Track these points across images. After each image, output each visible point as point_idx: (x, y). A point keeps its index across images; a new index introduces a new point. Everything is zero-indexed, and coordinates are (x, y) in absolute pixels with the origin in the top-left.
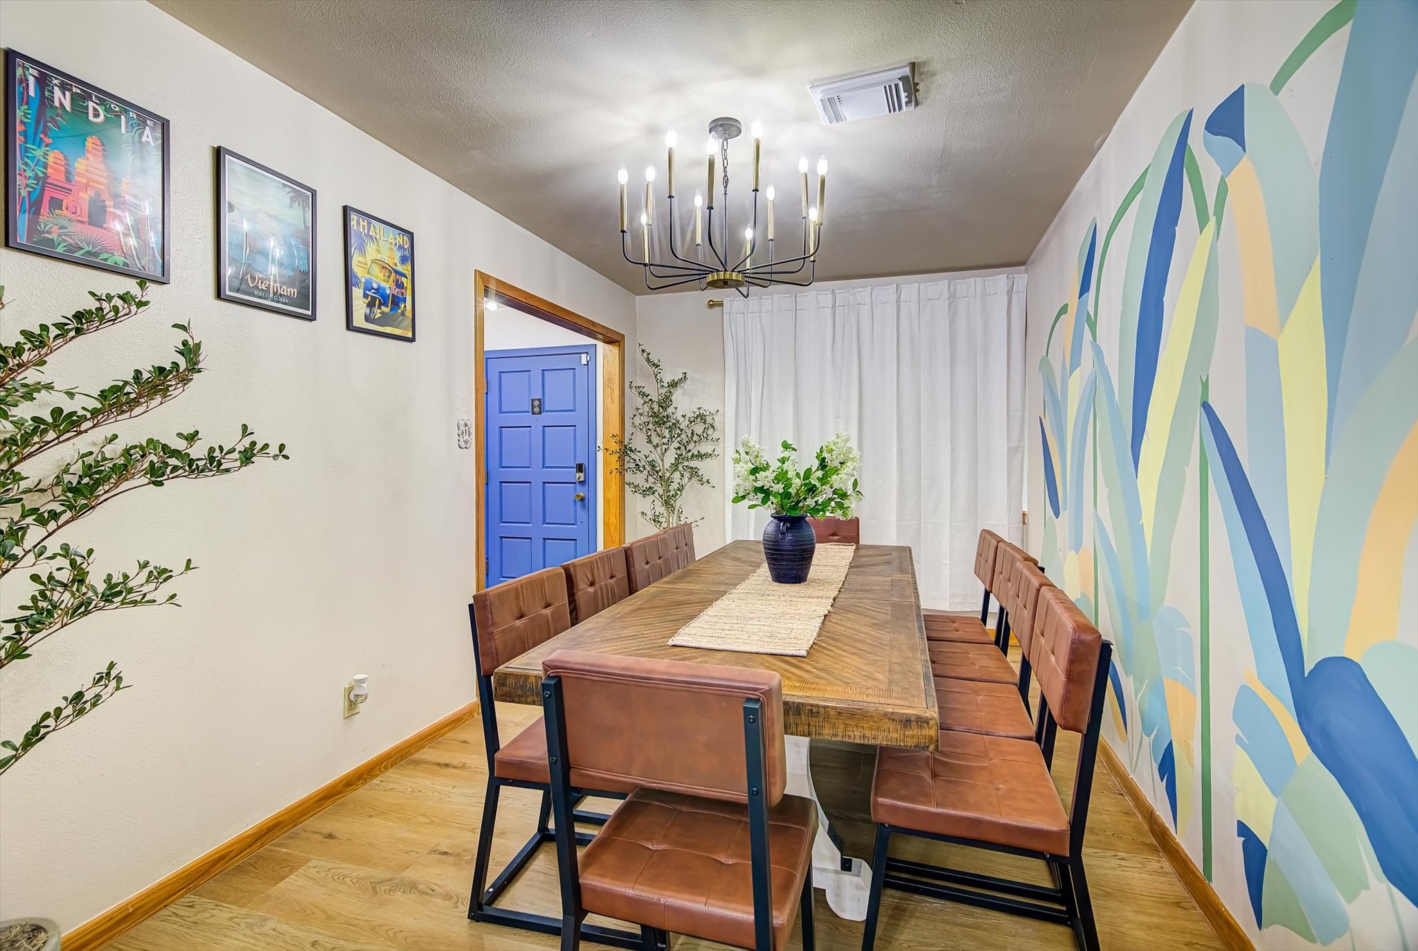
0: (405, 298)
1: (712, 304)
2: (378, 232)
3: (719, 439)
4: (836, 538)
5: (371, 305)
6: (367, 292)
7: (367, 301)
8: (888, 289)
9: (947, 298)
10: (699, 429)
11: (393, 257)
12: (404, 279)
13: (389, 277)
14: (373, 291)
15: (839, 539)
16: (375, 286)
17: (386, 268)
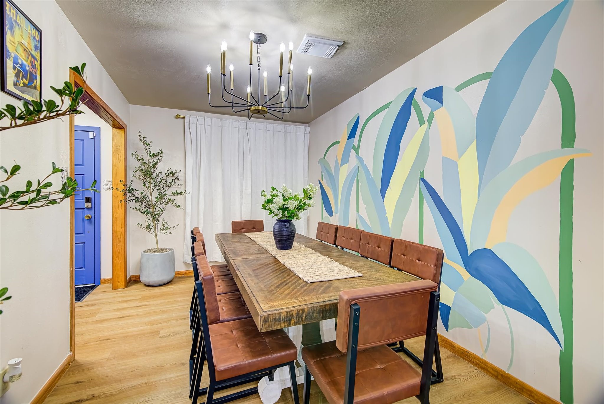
0: (37, 76)
1: (178, 117)
2: (22, 22)
3: (182, 185)
4: (255, 229)
5: (17, 75)
6: (15, 65)
7: (15, 72)
8: (262, 124)
9: (284, 132)
10: (170, 180)
11: (31, 45)
12: (36, 62)
13: (28, 58)
14: (18, 65)
15: (255, 230)
16: (20, 62)
17: (26, 51)
